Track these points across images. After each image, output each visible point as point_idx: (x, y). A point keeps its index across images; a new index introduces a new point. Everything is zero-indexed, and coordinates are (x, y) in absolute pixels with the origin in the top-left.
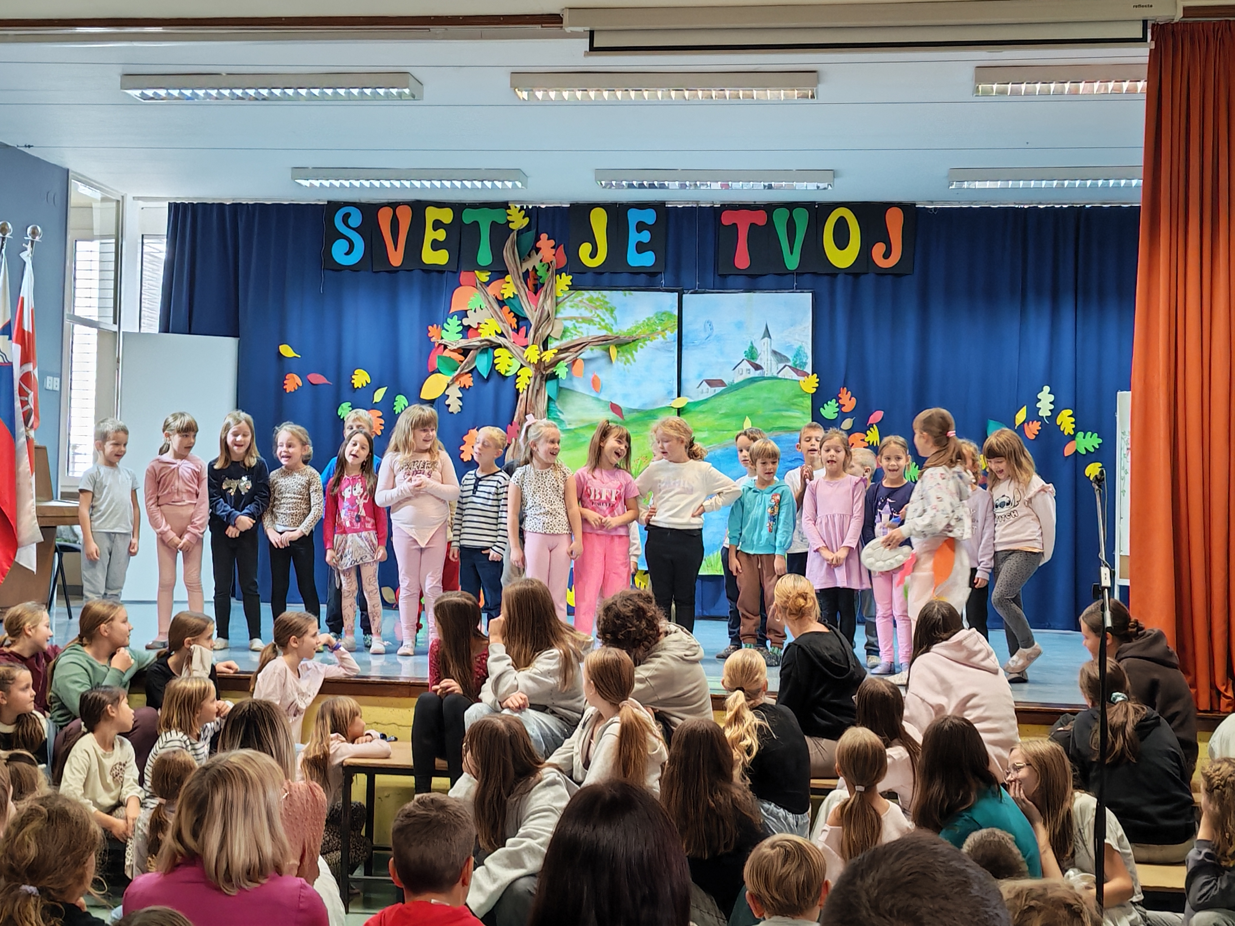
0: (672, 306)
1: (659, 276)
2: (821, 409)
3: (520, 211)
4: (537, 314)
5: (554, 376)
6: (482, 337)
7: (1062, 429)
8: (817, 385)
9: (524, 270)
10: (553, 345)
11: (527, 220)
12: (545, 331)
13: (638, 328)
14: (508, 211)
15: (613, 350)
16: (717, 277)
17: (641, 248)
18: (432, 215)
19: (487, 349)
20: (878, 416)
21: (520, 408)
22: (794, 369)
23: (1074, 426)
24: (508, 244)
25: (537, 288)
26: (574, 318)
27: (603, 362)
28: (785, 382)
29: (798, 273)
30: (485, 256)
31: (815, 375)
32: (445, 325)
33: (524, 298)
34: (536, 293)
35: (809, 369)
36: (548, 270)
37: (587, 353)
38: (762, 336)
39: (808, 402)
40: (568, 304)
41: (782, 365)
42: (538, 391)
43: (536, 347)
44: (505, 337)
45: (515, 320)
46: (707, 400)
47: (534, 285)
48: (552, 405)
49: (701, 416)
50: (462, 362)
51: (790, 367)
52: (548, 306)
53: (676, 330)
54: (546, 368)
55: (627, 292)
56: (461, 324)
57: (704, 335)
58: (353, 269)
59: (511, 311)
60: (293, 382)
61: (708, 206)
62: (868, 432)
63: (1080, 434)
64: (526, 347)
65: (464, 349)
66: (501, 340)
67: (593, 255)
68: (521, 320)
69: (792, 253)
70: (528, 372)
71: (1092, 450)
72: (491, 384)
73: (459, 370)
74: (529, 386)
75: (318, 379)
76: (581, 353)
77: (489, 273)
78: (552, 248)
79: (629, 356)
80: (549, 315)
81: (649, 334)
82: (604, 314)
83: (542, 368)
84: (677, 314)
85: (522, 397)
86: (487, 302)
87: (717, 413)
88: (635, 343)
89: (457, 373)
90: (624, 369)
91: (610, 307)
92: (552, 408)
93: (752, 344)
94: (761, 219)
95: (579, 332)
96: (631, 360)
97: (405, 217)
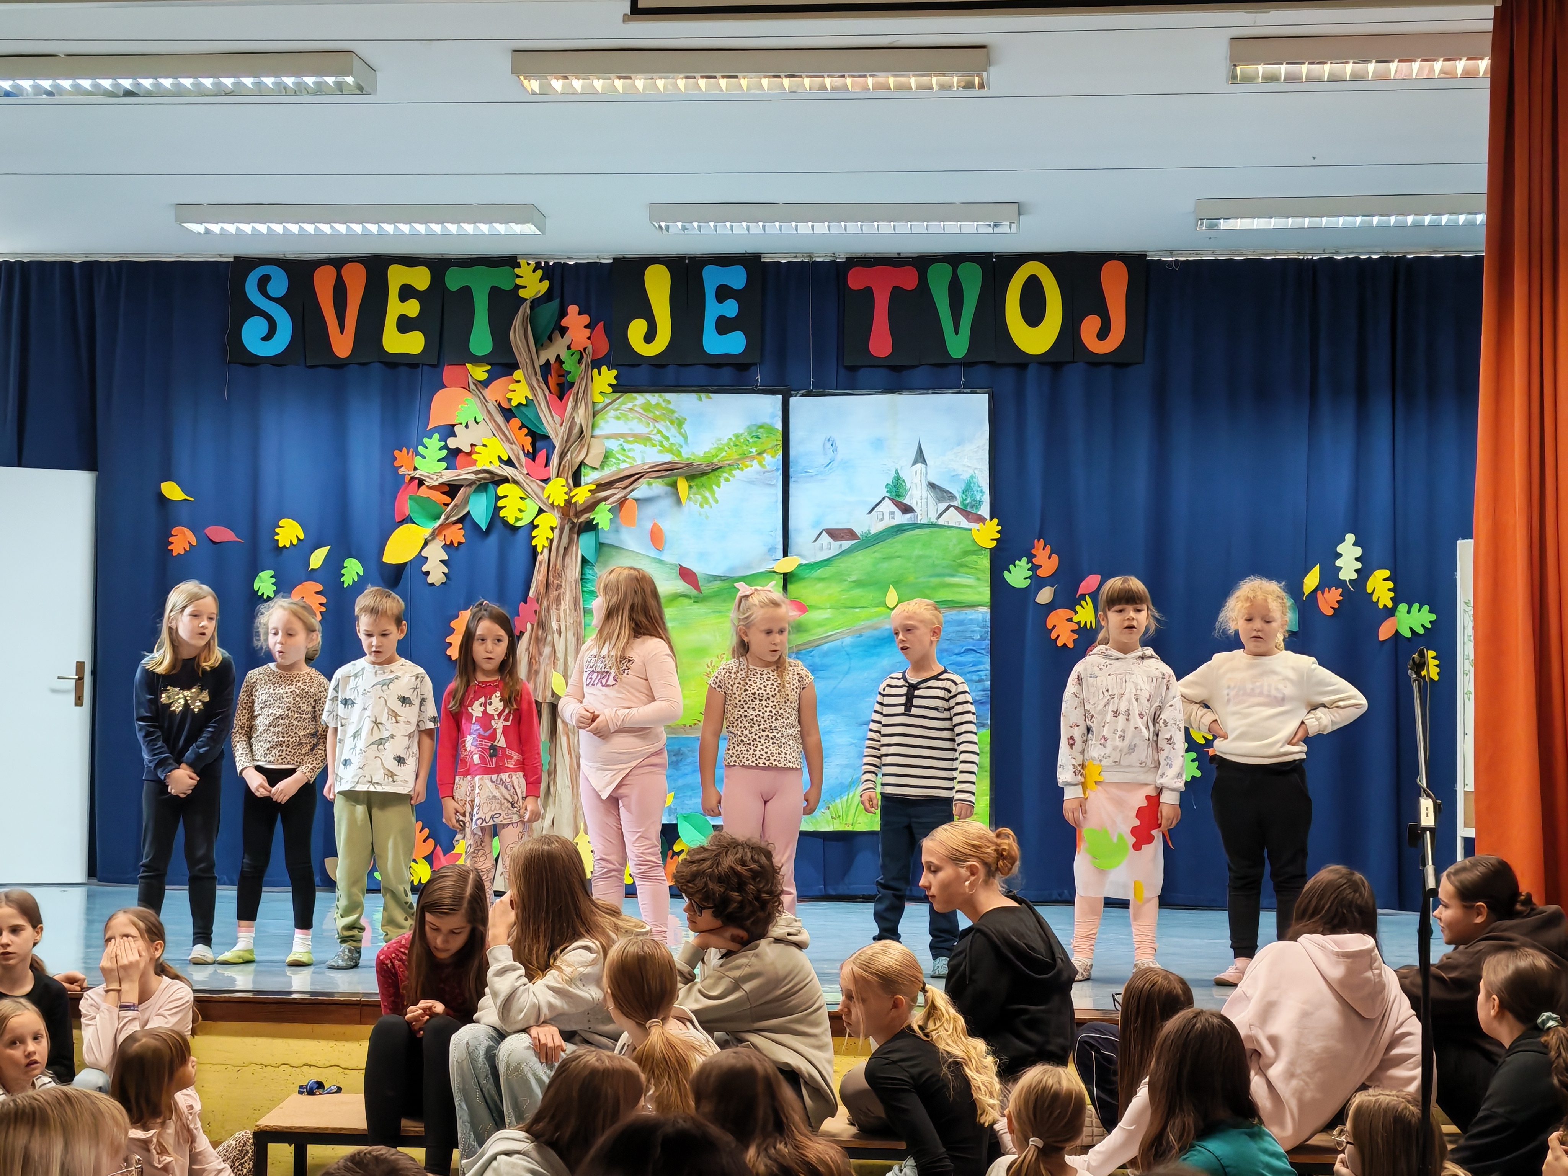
0: (773, 416)
1: (753, 368)
2: (1006, 573)
3: (534, 271)
4: (563, 430)
5: (590, 527)
6: (479, 467)
7: (1375, 600)
8: (998, 536)
9: (542, 361)
10: (589, 477)
12: (575, 456)
13: (720, 450)
14: (517, 271)
15: (683, 485)
16: (842, 371)
17: (724, 326)
18: (397, 276)
19: (487, 484)
20: (1091, 582)
21: (539, 576)
22: (962, 511)
23: (1392, 594)
24: (517, 321)
25: (562, 389)
26: (622, 436)
27: (666, 503)
28: (947, 532)
29: (967, 363)
30: (481, 341)
31: (996, 520)
32: (421, 449)
33: (543, 405)
34: (561, 398)
35: (985, 511)
36: (580, 362)
37: (642, 490)
38: (912, 460)
39: (985, 562)
40: (612, 413)
41: (943, 506)
42: (566, 549)
43: (562, 481)
44: (516, 468)
45: (529, 439)
46: (828, 560)
47: (558, 384)
48: (588, 571)
49: (820, 586)
50: (447, 505)
51: (955, 508)
52: (580, 417)
53: (780, 453)
54: (578, 514)
55: (703, 395)
56: (446, 447)
57: (822, 460)
58: (276, 361)
59: (523, 426)
60: (182, 540)
61: (828, 259)
62: (1078, 608)
63: (1403, 607)
64: (546, 481)
65: (448, 485)
66: (508, 471)
67: (650, 337)
68: (539, 439)
69: (957, 332)
70: (551, 519)
71: (1421, 631)
72: (493, 539)
73: (443, 517)
74: (551, 541)
75: (222, 534)
76: (633, 490)
77: (489, 367)
78: (586, 327)
79: (707, 494)
80: (582, 432)
81: (739, 459)
82: (668, 429)
83: (572, 514)
84: (780, 428)
85: (542, 558)
86: (485, 412)
87: (846, 580)
88: (716, 473)
89: (439, 523)
90: (700, 514)
91: (677, 418)
92: (588, 576)
93: (897, 472)
94: (909, 280)
95: (628, 457)
96: (711, 500)
97: (357, 280)
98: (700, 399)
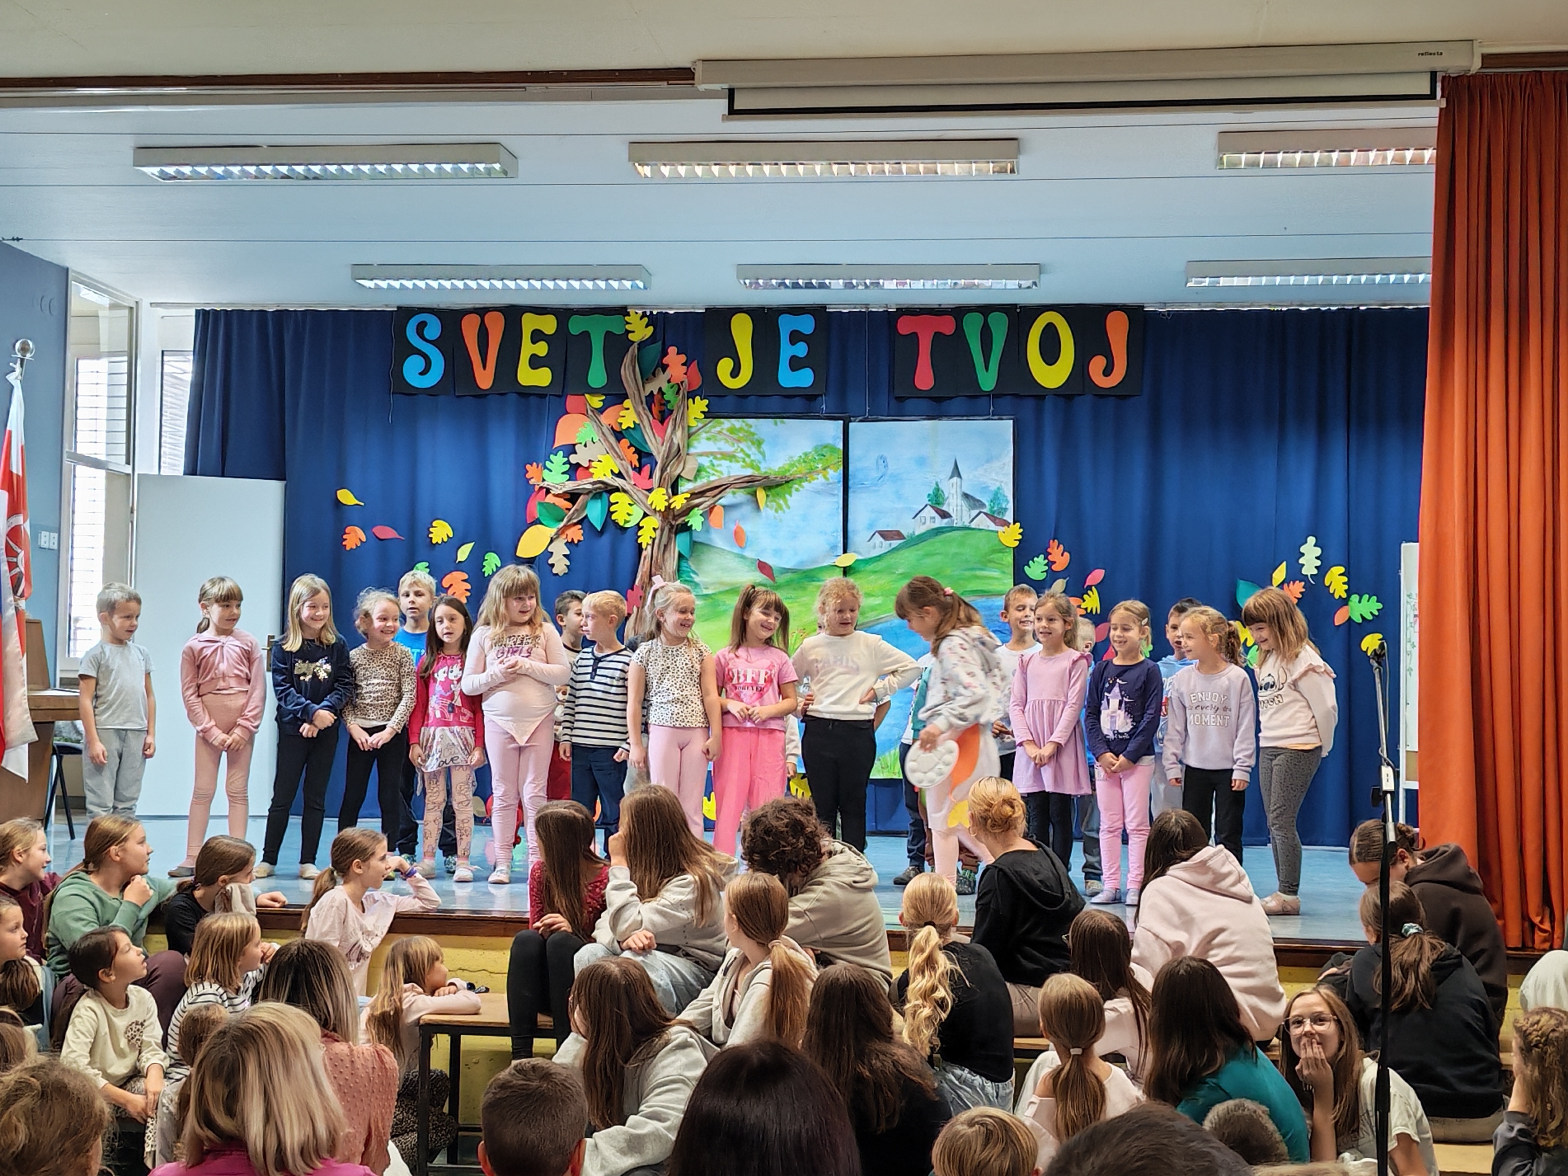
0: (835, 438)
1: (819, 398)
2: (1026, 568)
3: (641, 318)
4: (664, 449)
5: (686, 528)
6: (595, 479)
7: (1331, 591)
8: (1020, 537)
9: (648, 393)
10: (685, 487)
11: (651, 329)
12: (674, 470)
13: (792, 465)
14: (627, 318)
15: (761, 494)
16: (893, 402)
17: (796, 364)
18: (530, 323)
19: (602, 492)
20: (1097, 575)
21: (643, 568)
22: (991, 516)
23: (1346, 587)
24: (627, 360)
25: (663, 415)
26: (712, 454)
27: (747, 509)
28: (980, 534)
29: (994, 395)
30: (597, 376)
31: (1018, 524)
32: (548, 464)
33: (648, 428)
34: (662, 422)
35: (1009, 517)
36: (678, 393)
37: (728, 498)
38: (950, 474)
39: (1009, 559)
40: (704, 435)
41: (976, 512)
42: (665, 546)
43: (663, 490)
44: (624, 479)
45: (636, 456)
46: (880, 556)
47: (660, 412)
49: (873, 577)
50: (569, 510)
51: (985, 514)
52: (678, 437)
53: (842, 468)
54: (675, 518)
55: (778, 420)
56: (568, 462)
57: (875, 475)
58: (431, 392)
59: (631, 445)
60: (354, 537)
61: (881, 310)
62: (1085, 596)
63: (1355, 598)
64: (650, 490)
65: (570, 493)
66: (619, 482)
67: (735, 373)
68: (644, 456)
69: (987, 368)
70: (654, 522)
71: (1370, 617)
72: (606, 539)
73: (566, 520)
74: (654, 539)
75: (386, 532)
76: (720, 498)
77: (603, 397)
78: (683, 364)
79: (781, 502)
80: (679, 450)
81: (807, 473)
82: (749, 448)
83: (671, 517)
84: (841, 448)
85: (647, 553)
86: (601, 434)
87: (894, 573)
88: (790, 484)
89: (562, 524)
90: (775, 518)
91: (757, 440)
92: (684, 568)
93: (937, 485)
94: (948, 326)
95: (717, 471)
96: (784, 507)
97: (496, 326)
98: (776, 424)
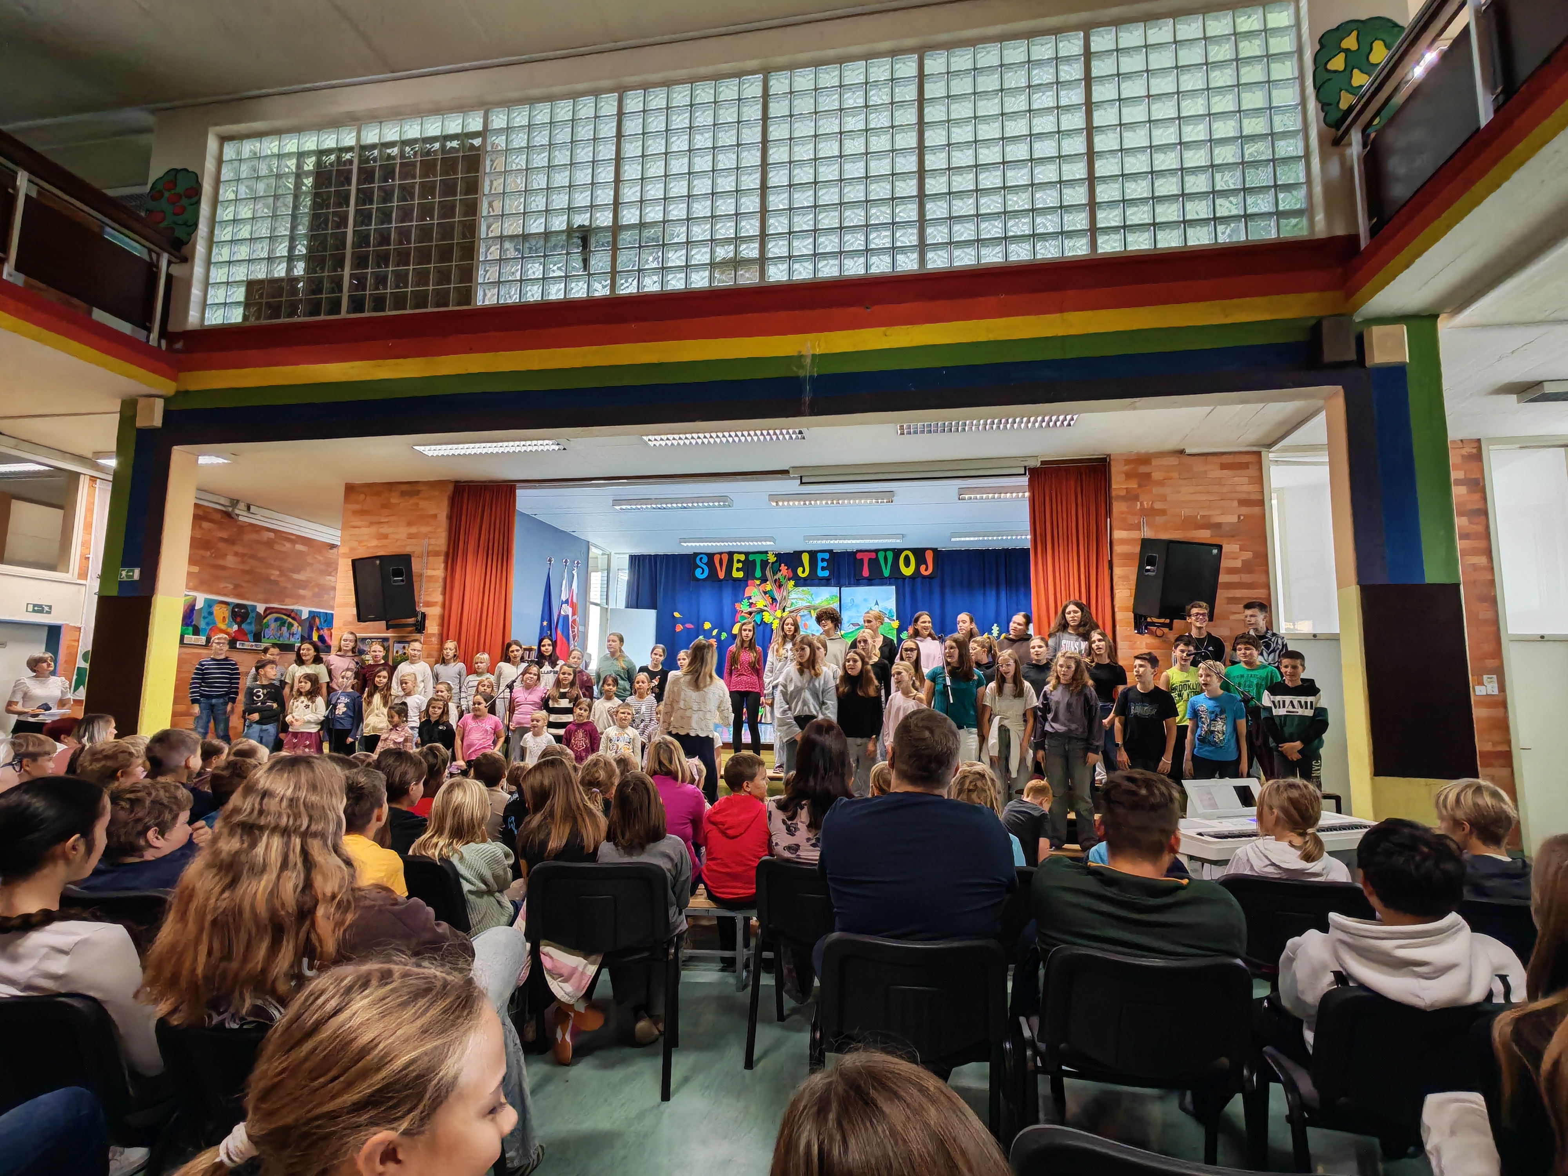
0: (837, 592)
1: (831, 580)
3: (772, 555)
4: (780, 597)
6: (757, 607)
8: (899, 625)
9: (775, 579)
11: (776, 558)
12: (783, 604)
16: (855, 580)
17: (823, 569)
18: (736, 557)
19: (760, 612)
24: (768, 568)
25: (780, 586)
26: (796, 598)
29: (889, 578)
30: (758, 574)
31: (898, 620)
32: (742, 603)
33: (775, 591)
34: (780, 588)
36: (785, 579)
37: (801, 613)
40: (793, 592)
44: (767, 607)
45: (771, 600)
52: (785, 593)
55: (818, 587)
56: (749, 602)
57: (850, 605)
58: (704, 580)
59: (769, 596)
60: (679, 628)
61: (851, 551)
66: (765, 608)
67: (803, 572)
68: (774, 599)
69: (886, 570)
70: (777, 621)
75: (690, 626)
77: (760, 581)
78: (786, 570)
82: (808, 596)
84: (839, 595)
86: (759, 593)
94: (873, 555)
97: (725, 558)
98: (817, 589)
